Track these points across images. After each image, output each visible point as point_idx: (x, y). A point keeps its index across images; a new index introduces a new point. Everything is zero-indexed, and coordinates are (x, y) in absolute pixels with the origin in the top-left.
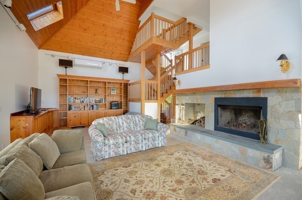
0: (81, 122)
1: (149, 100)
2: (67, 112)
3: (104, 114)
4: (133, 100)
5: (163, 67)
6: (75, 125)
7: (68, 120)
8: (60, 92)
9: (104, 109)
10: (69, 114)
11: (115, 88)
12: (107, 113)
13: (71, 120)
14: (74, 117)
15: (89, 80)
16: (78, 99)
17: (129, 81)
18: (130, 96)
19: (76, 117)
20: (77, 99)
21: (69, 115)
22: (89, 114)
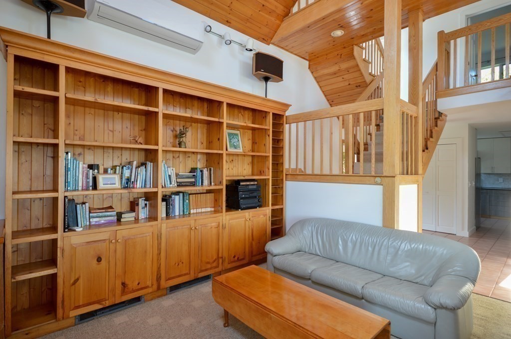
0: (127, 282)
1: (407, 174)
2: (55, 241)
3: (214, 231)
4: (299, 176)
5: (373, 73)
6: (98, 302)
7: (60, 280)
8: (14, 136)
9: (209, 209)
10: (67, 248)
11: (238, 132)
12: (224, 227)
13: (77, 280)
14: (95, 261)
15: (161, 86)
16: (106, 171)
17: (287, 106)
18: (290, 162)
19: (103, 261)
20: (101, 170)
21: (66, 253)
22: (159, 237)
